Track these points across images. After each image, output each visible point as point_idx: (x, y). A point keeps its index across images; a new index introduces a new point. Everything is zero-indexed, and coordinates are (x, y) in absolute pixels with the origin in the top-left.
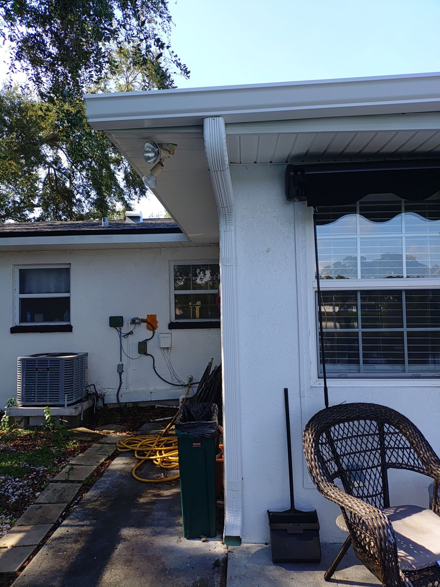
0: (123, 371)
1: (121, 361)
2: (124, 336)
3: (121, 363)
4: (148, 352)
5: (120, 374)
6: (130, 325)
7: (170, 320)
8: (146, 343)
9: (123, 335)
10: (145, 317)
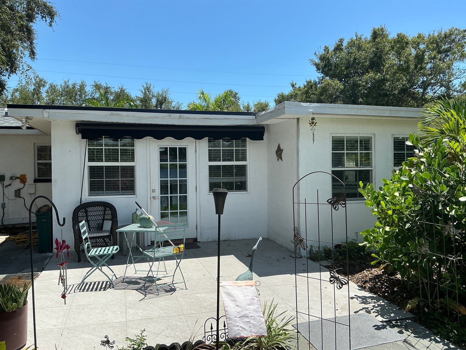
0: (5, 207)
1: (4, 201)
2: (6, 187)
3: (4, 202)
4: (21, 196)
5: (3, 209)
6: (9, 180)
7: (35, 178)
8: (20, 191)
9: (4, 186)
10: (19, 176)
